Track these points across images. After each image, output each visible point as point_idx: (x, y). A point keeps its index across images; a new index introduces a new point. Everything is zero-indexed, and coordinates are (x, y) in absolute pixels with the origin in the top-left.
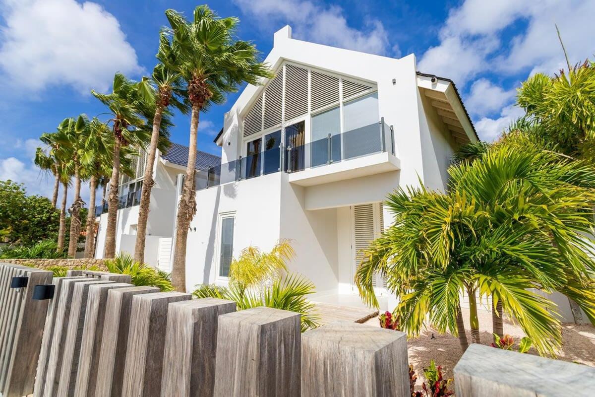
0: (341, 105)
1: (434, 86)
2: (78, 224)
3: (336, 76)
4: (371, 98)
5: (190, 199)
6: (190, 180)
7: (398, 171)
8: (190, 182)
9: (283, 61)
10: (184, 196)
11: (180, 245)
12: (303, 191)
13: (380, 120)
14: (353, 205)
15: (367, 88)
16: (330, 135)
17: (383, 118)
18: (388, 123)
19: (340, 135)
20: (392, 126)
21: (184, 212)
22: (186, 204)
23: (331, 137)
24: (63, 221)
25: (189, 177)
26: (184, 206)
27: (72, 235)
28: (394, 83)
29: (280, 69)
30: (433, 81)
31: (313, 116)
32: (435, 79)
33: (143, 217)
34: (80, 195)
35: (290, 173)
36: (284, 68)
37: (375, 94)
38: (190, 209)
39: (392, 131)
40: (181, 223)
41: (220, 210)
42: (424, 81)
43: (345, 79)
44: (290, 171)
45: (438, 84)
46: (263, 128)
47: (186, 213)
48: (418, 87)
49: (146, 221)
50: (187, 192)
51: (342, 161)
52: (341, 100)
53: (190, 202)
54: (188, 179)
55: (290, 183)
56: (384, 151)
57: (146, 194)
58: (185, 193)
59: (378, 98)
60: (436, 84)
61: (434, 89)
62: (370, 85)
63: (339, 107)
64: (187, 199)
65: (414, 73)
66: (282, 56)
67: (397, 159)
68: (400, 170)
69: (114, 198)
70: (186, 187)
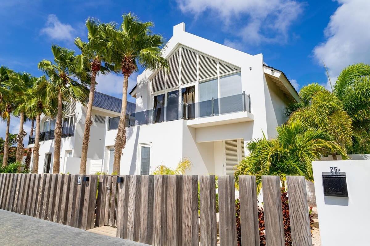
0: (219, 78)
1: (273, 73)
2: (22, 149)
3: (215, 60)
4: (237, 75)
5: (123, 135)
6: (123, 123)
7: (252, 121)
8: (123, 124)
9: (179, 45)
10: (120, 133)
11: (117, 164)
12: (195, 130)
13: (243, 92)
14: (224, 140)
15: (234, 69)
16: (213, 98)
17: (244, 92)
18: (247, 94)
19: (218, 99)
20: (249, 95)
21: (119, 144)
22: (121, 139)
23: (214, 100)
24: (7, 147)
25: (122, 121)
26: (120, 139)
27: (18, 157)
28: (251, 69)
29: (177, 50)
30: (272, 71)
31: (200, 83)
32: (273, 70)
33: (86, 146)
34: (23, 128)
35: (187, 120)
36: (180, 49)
37: (239, 74)
38: (123, 141)
39: (249, 98)
40: (117, 150)
41: (139, 142)
42: (268, 70)
43: (221, 62)
44: (187, 119)
45: (275, 72)
46: (165, 88)
47: (121, 144)
48: (264, 73)
49: (87, 148)
50: (121, 131)
51: (219, 115)
52: (218, 75)
53: (123, 137)
54: (122, 122)
55: (188, 126)
56: (245, 110)
57: (88, 130)
58: (120, 131)
59: (241, 76)
60: (274, 72)
61: (273, 75)
62: (236, 68)
63: (217, 79)
64: (121, 135)
65: (262, 65)
66: (179, 42)
67: (252, 114)
68: (253, 121)
69: (59, 132)
70: (120, 127)
